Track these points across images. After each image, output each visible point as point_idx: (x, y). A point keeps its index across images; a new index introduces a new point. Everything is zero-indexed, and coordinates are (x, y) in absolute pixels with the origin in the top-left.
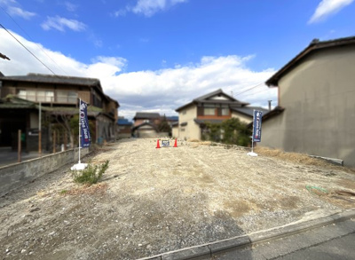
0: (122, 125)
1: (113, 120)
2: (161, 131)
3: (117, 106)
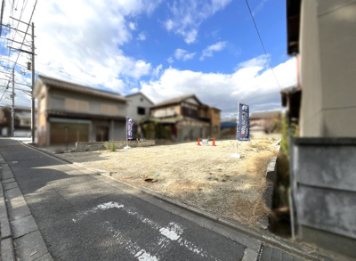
0: (227, 127)
1: (207, 125)
2: (272, 132)
3: (217, 111)
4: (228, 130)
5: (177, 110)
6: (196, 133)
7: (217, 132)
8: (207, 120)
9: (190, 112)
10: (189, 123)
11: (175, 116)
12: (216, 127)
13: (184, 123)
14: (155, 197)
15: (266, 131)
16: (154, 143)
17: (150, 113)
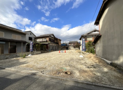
0: (63, 46)
1: (58, 45)
2: (76, 47)
3: (60, 40)
4: (63, 47)
5: (48, 39)
6: (54, 48)
7: (60, 48)
8: (57, 43)
9: (52, 40)
10: (52, 44)
11: (47, 41)
12: (60, 46)
13: (51, 44)
14: (87, 84)
15: (74, 47)
16: (40, 53)
17: (35, 40)
